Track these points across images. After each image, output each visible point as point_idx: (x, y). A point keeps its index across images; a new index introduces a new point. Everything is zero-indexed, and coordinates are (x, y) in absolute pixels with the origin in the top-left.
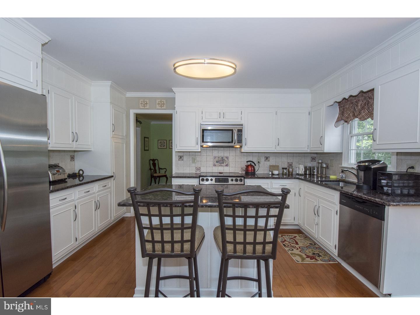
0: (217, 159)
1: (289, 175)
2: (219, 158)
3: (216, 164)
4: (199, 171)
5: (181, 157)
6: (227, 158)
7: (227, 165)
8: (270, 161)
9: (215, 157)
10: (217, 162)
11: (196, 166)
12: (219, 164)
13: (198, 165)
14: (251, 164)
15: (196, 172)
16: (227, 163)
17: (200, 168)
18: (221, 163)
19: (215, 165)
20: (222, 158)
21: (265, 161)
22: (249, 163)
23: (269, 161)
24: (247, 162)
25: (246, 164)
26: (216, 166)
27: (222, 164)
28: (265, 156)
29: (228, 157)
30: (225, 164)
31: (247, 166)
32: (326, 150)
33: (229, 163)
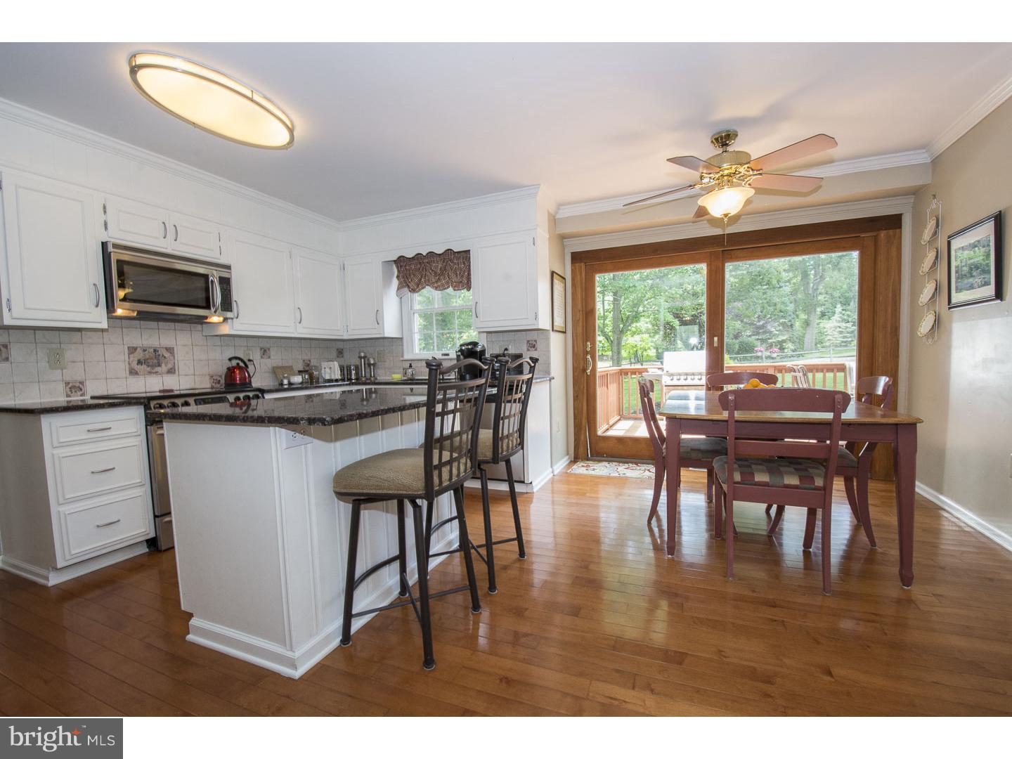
0: (139, 354)
2: (145, 351)
3: (138, 368)
4: (79, 393)
6: (170, 350)
7: (171, 371)
8: (272, 357)
9: (132, 350)
10: (139, 362)
11: (67, 378)
12: (149, 369)
13: (74, 373)
14: (238, 364)
15: (68, 396)
16: (170, 366)
17: (82, 383)
18: (153, 366)
19: (133, 372)
20: (155, 351)
21: (262, 357)
22: (234, 363)
23: (269, 357)
24: (230, 359)
25: (230, 364)
26: (137, 373)
27: (158, 369)
28: (261, 345)
29: (173, 348)
30: (164, 368)
31: (231, 371)
33: (176, 362)
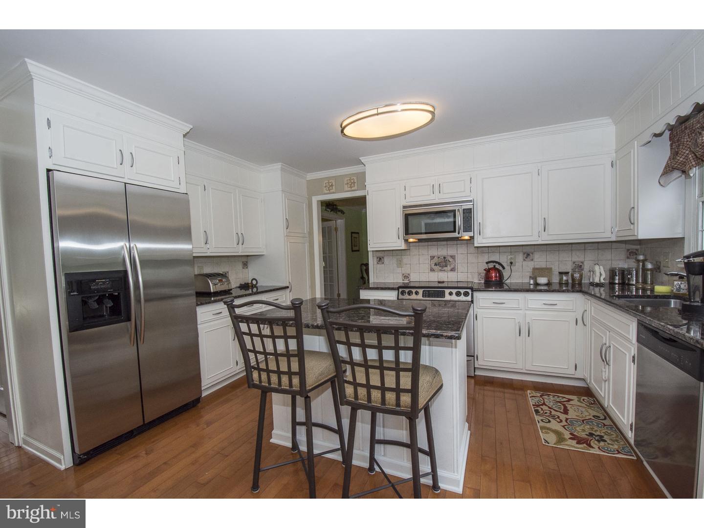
0: (436, 260)
1: (573, 285)
2: (439, 258)
3: (434, 267)
4: (408, 279)
5: (380, 259)
6: (453, 257)
7: (453, 270)
8: (535, 260)
9: (432, 258)
10: (436, 265)
11: (403, 272)
12: (440, 268)
13: (406, 270)
14: (495, 266)
15: (403, 280)
16: (452, 266)
17: (409, 274)
18: (443, 267)
19: (432, 270)
20: (444, 258)
21: (524, 260)
22: (491, 266)
23: (532, 260)
24: (487, 263)
25: (486, 267)
26: (434, 271)
27: (445, 268)
28: (524, 251)
29: (455, 256)
30: (449, 268)
31: (488, 271)
32: (642, 236)
33: (456, 265)
